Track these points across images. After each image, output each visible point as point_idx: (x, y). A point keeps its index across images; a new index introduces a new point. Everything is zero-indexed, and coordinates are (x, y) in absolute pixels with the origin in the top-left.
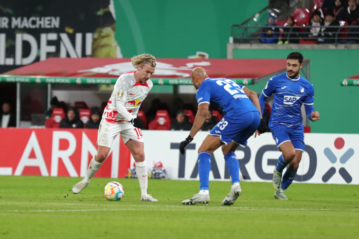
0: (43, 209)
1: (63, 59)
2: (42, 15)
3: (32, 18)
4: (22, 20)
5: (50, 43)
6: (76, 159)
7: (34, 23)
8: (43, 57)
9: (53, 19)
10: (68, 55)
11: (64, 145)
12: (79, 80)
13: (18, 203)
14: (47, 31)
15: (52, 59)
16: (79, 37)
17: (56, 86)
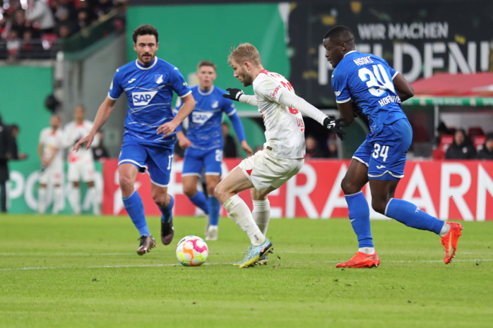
0: (434, 259)
1: (453, 76)
2: (426, 20)
3: (414, 26)
4: (402, 27)
5: (436, 55)
6: (471, 198)
7: (416, 31)
8: (428, 73)
9: (440, 26)
10: (459, 70)
11: (456, 180)
12: (473, 101)
13: (403, 252)
14: (432, 41)
15: (440, 76)
16: (472, 47)
17: (445, 109)
